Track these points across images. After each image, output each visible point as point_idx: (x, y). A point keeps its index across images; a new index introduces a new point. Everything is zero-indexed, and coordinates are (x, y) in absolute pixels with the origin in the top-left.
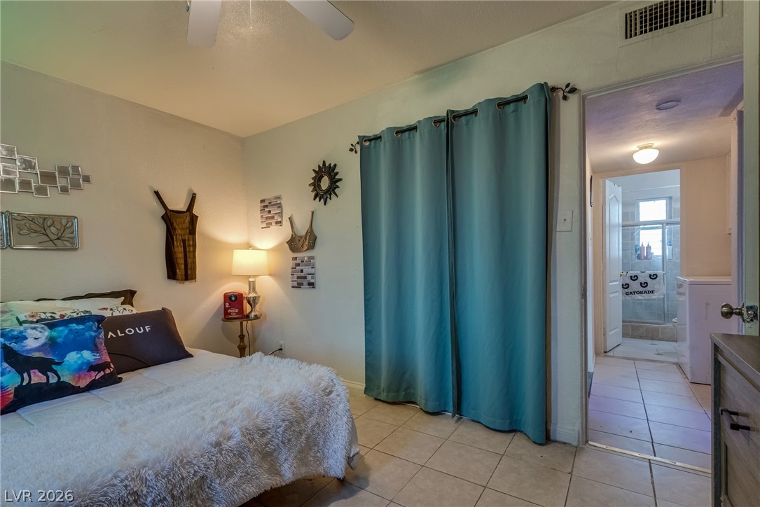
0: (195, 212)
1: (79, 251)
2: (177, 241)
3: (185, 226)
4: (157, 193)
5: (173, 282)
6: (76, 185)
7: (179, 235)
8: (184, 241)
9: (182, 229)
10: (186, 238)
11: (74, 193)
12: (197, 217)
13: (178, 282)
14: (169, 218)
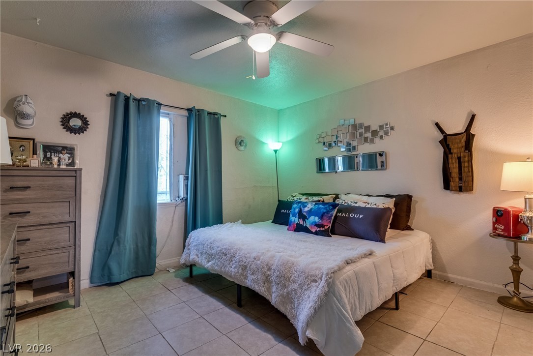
0: (472, 131)
1: (387, 170)
2: (452, 158)
3: (461, 145)
4: (437, 125)
5: (448, 192)
6: (386, 133)
7: (455, 153)
8: (459, 158)
9: (458, 148)
10: (462, 155)
11: (386, 138)
12: (473, 136)
13: (452, 192)
14: (446, 141)
